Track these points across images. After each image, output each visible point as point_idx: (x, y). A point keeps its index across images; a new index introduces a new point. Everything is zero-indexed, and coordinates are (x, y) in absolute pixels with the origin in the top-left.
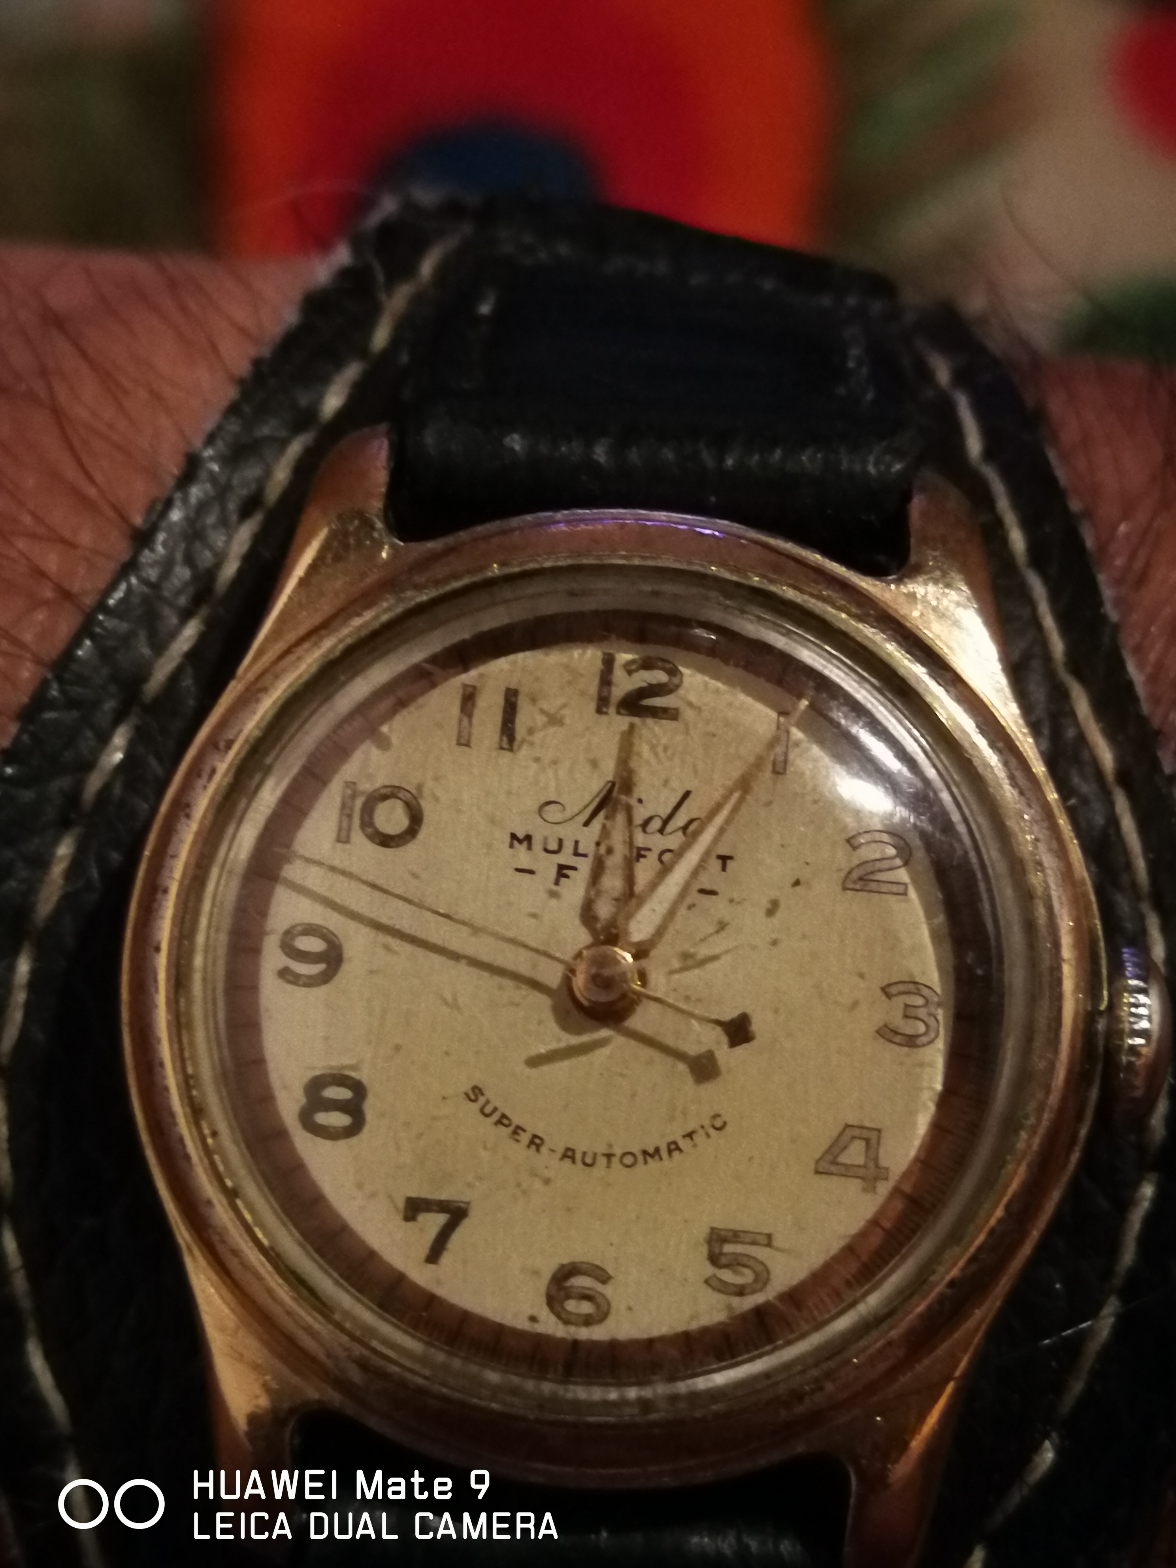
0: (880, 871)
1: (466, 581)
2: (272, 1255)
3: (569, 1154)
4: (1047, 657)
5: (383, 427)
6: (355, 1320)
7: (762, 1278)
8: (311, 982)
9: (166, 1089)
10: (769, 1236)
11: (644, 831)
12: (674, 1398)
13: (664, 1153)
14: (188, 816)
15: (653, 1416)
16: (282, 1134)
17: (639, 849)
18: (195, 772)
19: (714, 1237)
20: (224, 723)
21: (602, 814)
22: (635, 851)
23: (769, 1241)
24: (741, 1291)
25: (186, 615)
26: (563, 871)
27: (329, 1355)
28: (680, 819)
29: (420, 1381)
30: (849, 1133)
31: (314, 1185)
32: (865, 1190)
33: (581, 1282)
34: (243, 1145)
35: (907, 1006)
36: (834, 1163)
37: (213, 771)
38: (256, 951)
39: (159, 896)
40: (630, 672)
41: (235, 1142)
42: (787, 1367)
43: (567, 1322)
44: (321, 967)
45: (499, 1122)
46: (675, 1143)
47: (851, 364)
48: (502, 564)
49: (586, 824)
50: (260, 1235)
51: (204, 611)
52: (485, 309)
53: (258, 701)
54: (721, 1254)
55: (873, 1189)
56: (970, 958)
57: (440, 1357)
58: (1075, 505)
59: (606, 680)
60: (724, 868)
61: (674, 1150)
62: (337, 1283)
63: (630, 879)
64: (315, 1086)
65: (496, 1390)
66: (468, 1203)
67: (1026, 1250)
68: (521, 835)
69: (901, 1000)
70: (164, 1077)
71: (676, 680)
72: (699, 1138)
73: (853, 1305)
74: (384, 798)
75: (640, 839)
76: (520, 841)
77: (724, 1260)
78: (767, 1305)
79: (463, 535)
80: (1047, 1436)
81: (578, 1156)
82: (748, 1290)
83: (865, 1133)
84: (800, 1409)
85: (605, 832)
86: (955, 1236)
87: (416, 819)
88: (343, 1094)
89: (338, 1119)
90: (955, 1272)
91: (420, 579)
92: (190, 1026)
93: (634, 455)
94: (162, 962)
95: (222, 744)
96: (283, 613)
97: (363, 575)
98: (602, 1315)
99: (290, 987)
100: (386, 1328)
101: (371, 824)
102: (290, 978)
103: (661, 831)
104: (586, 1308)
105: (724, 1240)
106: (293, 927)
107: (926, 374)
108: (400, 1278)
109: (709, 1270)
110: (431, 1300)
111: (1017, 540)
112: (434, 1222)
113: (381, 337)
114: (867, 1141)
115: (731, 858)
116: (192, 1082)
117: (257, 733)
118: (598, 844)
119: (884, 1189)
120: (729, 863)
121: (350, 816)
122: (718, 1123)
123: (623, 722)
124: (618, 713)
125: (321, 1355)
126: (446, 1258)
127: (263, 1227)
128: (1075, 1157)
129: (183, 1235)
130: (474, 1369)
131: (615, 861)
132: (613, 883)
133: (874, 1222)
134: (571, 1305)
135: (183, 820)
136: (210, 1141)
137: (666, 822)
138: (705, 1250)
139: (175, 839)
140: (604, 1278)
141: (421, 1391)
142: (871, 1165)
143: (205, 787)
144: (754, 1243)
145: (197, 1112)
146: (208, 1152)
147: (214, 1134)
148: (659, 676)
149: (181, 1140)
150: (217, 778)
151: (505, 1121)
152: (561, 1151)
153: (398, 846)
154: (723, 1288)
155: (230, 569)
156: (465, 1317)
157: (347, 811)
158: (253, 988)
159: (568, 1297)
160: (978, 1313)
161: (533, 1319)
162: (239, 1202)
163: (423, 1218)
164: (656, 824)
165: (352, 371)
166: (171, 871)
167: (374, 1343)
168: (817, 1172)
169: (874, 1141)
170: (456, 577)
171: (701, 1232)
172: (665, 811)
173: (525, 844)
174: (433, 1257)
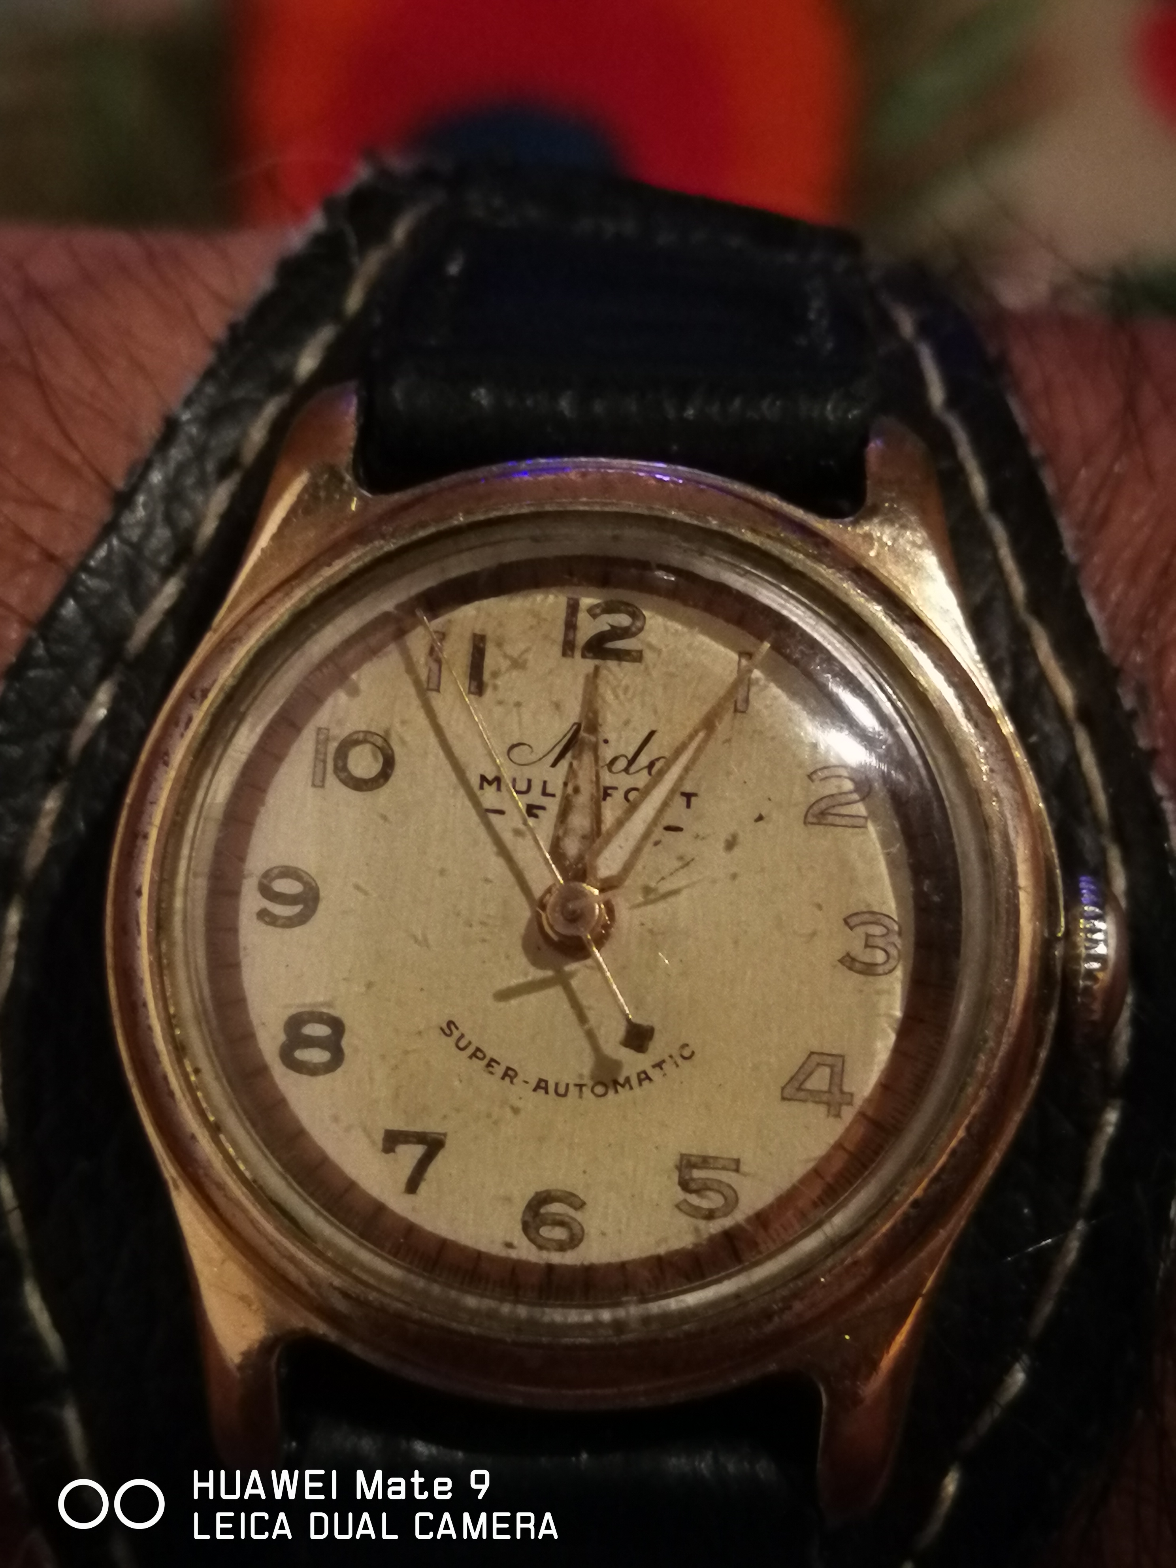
0: (841, 805)
1: (431, 530)
2: (256, 1188)
3: (541, 1085)
4: (1009, 600)
5: (352, 385)
6: (338, 1251)
7: (732, 1202)
8: (291, 923)
9: (150, 1028)
10: (737, 1162)
11: (610, 771)
12: (646, 1320)
13: (634, 1081)
14: (166, 764)
15: (628, 1337)
16: (263, 1070)
17: (606, 789)
18: (173, 721)
19: (684, 1162)
20: (200, 672)
21: (569, 755)
22: (602, 790)
23: (736, 1166)
24: (710, 1215)
25: (167, 573)
26: (532, 810)
27: (311, 1284)
28: (644, 760)
29: (400, 1306)
30: (816, 1059)
31: (296, 1121)
32: (829, 1114)
33: (555, 1208)
34: (224, 1081)
35: (868, 936)
36: (799, 1089)
37: (190, 720)
38: (235, 894)
39: (139, 842)
40: (594, 616)
41: (217, 1078)
42: (756, 1288)
43: (541, 1247)
44: (297, 909)
45: (473, 1055)
46: (645, 1072)
47: (812, 316)
48: (467, 513)
49: (554, 765)
50: (242, 1167)
51: (184, 570)
52: (453, 269)
53: (232, 650)
54: (693, 1179)
55: (838, 1115)
56: (926, 885)
57: (420, 1284)
58: (1035, 450)
59: (571, 625)
60: (688, 806)
61: (644, 1079)
62: (318, 1213)
63: (598, 819)
64: (295, 1024)
65: (474, 1314)
66: (445, 1135)
67: (989, 1171)
68: (490, 778)
69: (861, 930)
70: (148, 1017)
71: (639, 624)
72: (668, 1067)
73: (819, 1225)
74: (357, 743)
75: (607, 779)
76: (490, 783)
77: (693, 1186)
78: (738, 1228)
79: (430, 486)
80: (1016, 1358)
81: (551, 1089)
82: (717, 1214)
83: (829, 1060)
84: (769, 1328)
85: (572, 772)
86: (918, 1158)
87: (389, 764)
88: (321, 1030)
89: (317, 1056)
90: (918, 1193)
91: (387, 529)
92: (171, 965)
93: (598, 407)
94: (143, 904)
95: (198, 694)
96: (255, 566)
97: (333, 527)
98: (574, 1241)
99: (270, 928)
100: (365, 1256)
101: (345, 768)
102: (267, 919)
103: (626, 770)
104: (559, 1234)
105: (694, 1166)
106: (271, 870)
107: (889, 326)
108: (380, 1208)
109: (681, 1195)
110: (411, 1230)
111: (979, 486)
112: (410, 1154)
113: (354, 301)
114: (832, 1067)
115: (695, 795)
116: (174, 1021)
117: (231, 682)
118: (565, 784)
119: (849, 1114)
120: (693, 799)
121: (324, 762)
122: (686, 1053)
123: (588, 665)
124: (584, 656)
125: (304, 1283)
126: (423, 1187)
127: (246, 1162)
128: (1035, 1081)
129: (169, 1170)
130: (453, 1294)
131: (583, 800)
132: (580, 821)
133: (839, 1146)
134: (545, 1232)
135: (162, 767)
136: (193, 1078)
137: (631, 762)
138: (675, 1177)
139: (154, 786)
140: (578, 1205)
141: (399, 1316)
142: (835, 1090)
143: (182, 735)
144: (724, 1168)
145: (180, 1049)
146: (191, 1089)
147: (197, 1071)
148: (623, 620)
149: (165, 1078)
150: (194, 726)
151: (479, 1054)
152: (533, 1083)
153: (371, 789)
154: (695, 1212)
155: (209, 528)
156: (444, 1245)
157: (321, 757)
158: (233, 930)
159: (544, 1223)
160: (943, 1233)
161: (509, 1245)
162: (222, 1137)
163: (402, 1149)
164: (622, 764)
165: (326, 334)
166: (150, 817)
167: (354, 1270)
168: (784, 1099)
169: (837, 1069)
170: (423, 525)
171: (671, 1160)
172: (631, 752)
173: (495, 785)
174: (412, 1186)
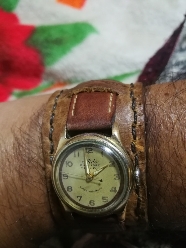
3: (89, 191)
7: (107, 201)
8: (66, 179)
13: (97, 191)
16: (66, 192)
24: (106, 202)
26: (85, 167)
32: (115, 193)
38: (61, 177)
45: (83, 189)
59: (86, 150)
66: (82, 196)
69: (116, 176)
71: (92, 149)
72: (100, 189)
74: (69, 162)
78: (108, 203)
88: (70, 188)
101: (68, 165)
106: (64, 174)
108: (77, 202)
109: (103, 200)
110: (80, 204)
123: (88, 153)
140: (94, 201)
144: (106, 198)
150: (55, 163)
153: (71, 167)
156: (83, 206)
159: (91, 203)
161: (89, 205)
163: (78, 197)
168: (110, 191)
169: (115, 188)
171: (101, 197)
174: (80, 201)
